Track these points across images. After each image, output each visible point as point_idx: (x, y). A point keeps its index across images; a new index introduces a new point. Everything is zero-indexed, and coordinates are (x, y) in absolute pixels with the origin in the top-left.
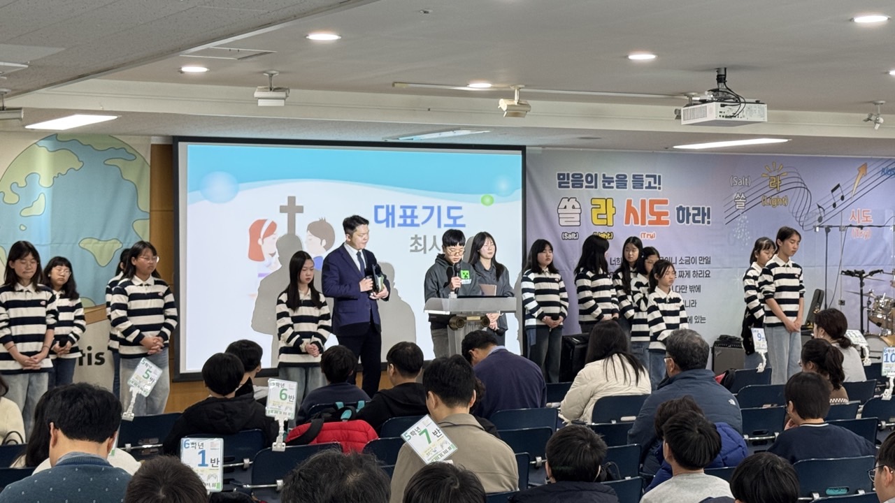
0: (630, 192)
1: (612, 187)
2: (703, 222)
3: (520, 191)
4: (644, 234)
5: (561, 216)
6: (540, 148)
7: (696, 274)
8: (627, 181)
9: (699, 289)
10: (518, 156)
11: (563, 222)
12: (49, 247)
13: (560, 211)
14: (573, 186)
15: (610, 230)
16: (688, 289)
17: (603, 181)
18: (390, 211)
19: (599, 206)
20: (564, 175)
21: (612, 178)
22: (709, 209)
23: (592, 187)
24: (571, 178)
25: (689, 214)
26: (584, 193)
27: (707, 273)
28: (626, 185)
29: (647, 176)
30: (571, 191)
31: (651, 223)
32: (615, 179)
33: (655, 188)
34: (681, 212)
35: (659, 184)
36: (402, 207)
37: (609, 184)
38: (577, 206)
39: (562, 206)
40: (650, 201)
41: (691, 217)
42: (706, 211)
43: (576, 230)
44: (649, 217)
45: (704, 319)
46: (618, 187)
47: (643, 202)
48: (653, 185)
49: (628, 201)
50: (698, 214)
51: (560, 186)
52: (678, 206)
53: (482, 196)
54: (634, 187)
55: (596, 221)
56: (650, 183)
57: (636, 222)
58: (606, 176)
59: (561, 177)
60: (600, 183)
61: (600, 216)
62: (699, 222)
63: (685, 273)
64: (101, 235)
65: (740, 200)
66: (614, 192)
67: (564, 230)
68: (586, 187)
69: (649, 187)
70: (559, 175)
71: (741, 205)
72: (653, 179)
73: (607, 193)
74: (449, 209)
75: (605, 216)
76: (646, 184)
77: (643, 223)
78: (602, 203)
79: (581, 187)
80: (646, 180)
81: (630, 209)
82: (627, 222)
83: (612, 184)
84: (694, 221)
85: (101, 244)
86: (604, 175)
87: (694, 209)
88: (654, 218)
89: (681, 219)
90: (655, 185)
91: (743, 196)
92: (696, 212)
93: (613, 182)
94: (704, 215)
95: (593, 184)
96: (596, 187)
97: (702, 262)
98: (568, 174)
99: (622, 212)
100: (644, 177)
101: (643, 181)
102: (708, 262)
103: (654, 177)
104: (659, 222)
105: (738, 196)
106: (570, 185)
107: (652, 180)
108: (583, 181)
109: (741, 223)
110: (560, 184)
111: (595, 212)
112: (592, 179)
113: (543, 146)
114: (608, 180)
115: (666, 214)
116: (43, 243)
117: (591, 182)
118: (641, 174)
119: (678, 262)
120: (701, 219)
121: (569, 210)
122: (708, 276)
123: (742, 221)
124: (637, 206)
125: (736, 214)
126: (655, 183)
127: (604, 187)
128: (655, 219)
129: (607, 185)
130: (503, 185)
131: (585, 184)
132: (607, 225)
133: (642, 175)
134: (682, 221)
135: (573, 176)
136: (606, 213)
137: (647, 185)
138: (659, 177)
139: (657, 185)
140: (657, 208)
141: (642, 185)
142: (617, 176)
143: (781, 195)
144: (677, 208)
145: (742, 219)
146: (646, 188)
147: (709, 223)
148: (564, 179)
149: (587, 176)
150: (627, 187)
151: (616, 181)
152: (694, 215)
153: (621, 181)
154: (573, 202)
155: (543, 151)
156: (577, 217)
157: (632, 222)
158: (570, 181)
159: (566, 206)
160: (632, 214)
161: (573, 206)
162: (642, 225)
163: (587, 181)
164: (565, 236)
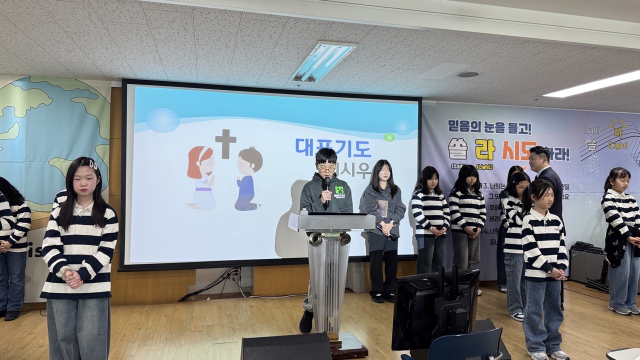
0: (506, 136)
1: (493, 132)
2: (564, 159)
3: (416, 132)
5: (451, 151)
6: (435, 102)
8: (504, 127)
10: (415, 105)
11: (452, 156)
12: (24, 164)
13: (450, 148)
14: (461, 130)
15: (491, 162)
17: (485, 127)
18: (309, 143)
19: (482, 145)
20: (454, 122)
21: (493, 125)
22: (568, 150)
23: (476, 131)
24: (459, 124)
26: (470, 136)
28: (503, 130)
29: (520, 124)
30: (459, 134)
31: (523, 158)
32: (495, 126)
33: (527, 133)
35: (530, 130)
36: (319, 141)
37: (490, 129)
38: (464, 144)
39: (452, 144)
40: (522, 143)
41: (554, 155)
42: (566, 152)
44: (521, 155)
46: (497, 132)
47: (517, 143)
48: (524, 131)
49: (505, 142)
50: (560, 153)
51: (450, 130)
53: (385, 134)
54: (510, 132)
55: (479, 156)
56: (522, 129)
57: (512, 157)
58: (488, 123)
59: (452, 123)
60: (483, 129)
61: (482, 153)
62: (560, 159)
64: (68, 156)
65: (592, 144)
66: (494, 136)
67: (454, 162)
68: (472, 131)
69: (522, 132)
70: (450, 122)
71: (593, 148)
73: (488, 136)
74: (358, 143)
75: (487, 153)
76: (519, 130)
77: (517, 158)
78: (485, 143)
79: (468, 130)
80: (520, 127)
81: (507, 148)
82: (505, 157)
83: (492, 130)
84: (557, 158)
86: (486, 123)
87: (556, 149)
90: (526, 131)
91: (594, 141)
92: (558, 151)
93: (493, 128)
94: (564, 154)
95: (477, 129)
96: (480, 131)
98: (457, 121)
99: (500, 150)
100: (518, 125)
101: (517, 128)
102: (567, 188)
103: (526, 125)
105: (590, 141)
106: (459, 129)
107: (524, 127)
108: (469, 126)
109: (592, 160)
110: (450, 128)
111: (478, 149)
112: (476, 126)
113: (438, 100)
114: (489, 127)
116: (17, 161)
117: (476, 127)
118: (515, 123)
120: (562, 157)
121: (458, 147)
122: (567, 198)
123: (594, 160)
124: (512, 146)
125: (589, 154)
126: (526, 129)
127: (486, 131)
129: (488, 129)
130: (402, 126)
131: (471, 128)
132: (488, 159)
133: (517, 124)
135: (461, 122)
136: (488, 151)
137: (520, 131)
138: (530, 125)
139: (528, 131)
141: (516, 131)
142: (497, 124)
143: (623, 142)
145: (593, 158)
146: (519, 133)
147: (568, 160)
148: (454, 124)
149: (473, 123)
150: (505, 132)
151: (496, 127)
152: (557, 154)
153: (500, 128)
154: (461, 141)
155: (437, 103)
156: (464, 153)
157: (508, 159)
158: (459, 126)
159: (455, 145)
160: (508, 152)
161: (461, 144)
162: (516, 160)
163: (473, 127)
164: (453, 166)
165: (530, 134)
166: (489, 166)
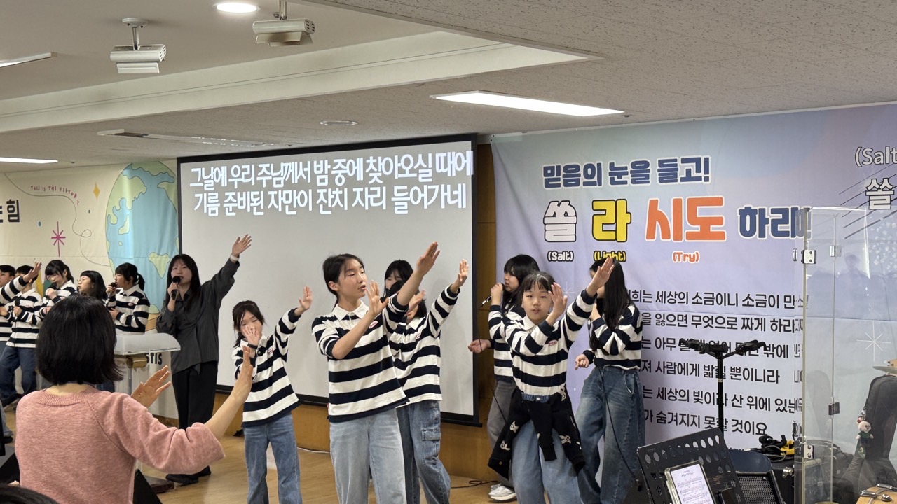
0: (655, 188)
1: (625, 182)
2: (795, 235)
4: (679, 254)
5: (547, 227)
7: (778, 325)
8: (649, 171)
11: (550, 236)
13: (547, 221)
14: (566, 184)
15: (622, 247)
17: (610, 174)
19: (604, 212)
20: (552, 168)
21: (626, 168)
23: (594, 184)
24: (562, 173)
25: (764, 221)
26: (582, 194)
28: (647, 177)
29: (684, 161)
30: (562, 192)
31: (691, 236)
32: (630, 169)
33: (699, 179)
34: (748, 217)
35: (706, 172)
37: (620, 177)
38: (571, 212)
39: (550, 213)
40: (690, 201)
41: (768, 227)
43: (569, 247)
44: (687, 227)
46: (634, 182)
47: (677, 203)
48: (694, 174)
49: (651, 201)
50: (785, 221)
51: (547, 185)
52: (743, 208)
54: (661, 180)
55: (599, 234)
56: (689, 171)
57: (666, 235)
58: (615, 166)
59: (549, 172)
60: (606, 178)
61: (606, 227)
62: (786, 234)
63: (755, 323)
64: (160, 249)
65: (880, 192)
66: (629, 190)
67: (552, 247)
68: (585, 184)
69: (688, 178)
70: (546, 169)
71: (881, 201)
72: (694, 164)
73: (617, 191)
75: (613, 227)
76: (681, 174)
77: (678, 236)
78: (611, 207)
79: (577, 184)
80: (683, 167)
81: (653, 215)
82: (651, 235)
83: (624, 178)
84: (775, 232)
85: (159, 258)
86: (612, 165)
87: (774, 211)
88: (697, 229)
89: (748, 229)
90: (698, 175)
91: (886, 183)
92: (780, 216)
93: (627, 173)
94: (796, 221)
95: (595, 179)
96: (600, 184)
98: (559, 167)
99: (641, 219)
100: (679, 162)
101: (677, 170)
103: (697, 161)
104: (705, 234)
105: (876, 184)
106: (562, 182)
107: (692, 166)
108: (579, 175)
110: (547, 181)
111: (598, 221)
112: (593, 173)
113: (523, 131)
114: (618, 172)
115: (719, 221)
116: (131, 257)
117: (592, 176)
118: (675, 158)
119: (740, 303)
120: (790, 230)
121: (560, 218)
123: (885, 233)
124: (667, 211)
125: (872, 218)
126: (698, 170)
127: (613, 182)
128: (700, 230)
129: (616, 179)
131: (583, 179)
132: (616, 240)
133: (676, 160)
134: (751, 233)
135: (565, 168)
136: (616, 222)
137: (685, 176)
138: (706, 160)
139: (702, 174)
140: (702, 212)
141: (676, 175)
142: (633, 165)
144: (741, 212)
145: (885, 228)
146: (682, 180)
148: (552, 174)
149: (586, 167)
150: (650, 180)
151: (631, 172)
152: (775, 223)
153: (640, 172)
154: (565, 206)
155: (523, 136)
156: (571, 229)
157: (659, 235)
158: (561, 177)
159: (555, 213)
160: (657, 223)
161: (566, 212)
162: (674, 240)
163: (586, 176)
164: (551, 256)
165: (707, 179)
166: (620, 255)
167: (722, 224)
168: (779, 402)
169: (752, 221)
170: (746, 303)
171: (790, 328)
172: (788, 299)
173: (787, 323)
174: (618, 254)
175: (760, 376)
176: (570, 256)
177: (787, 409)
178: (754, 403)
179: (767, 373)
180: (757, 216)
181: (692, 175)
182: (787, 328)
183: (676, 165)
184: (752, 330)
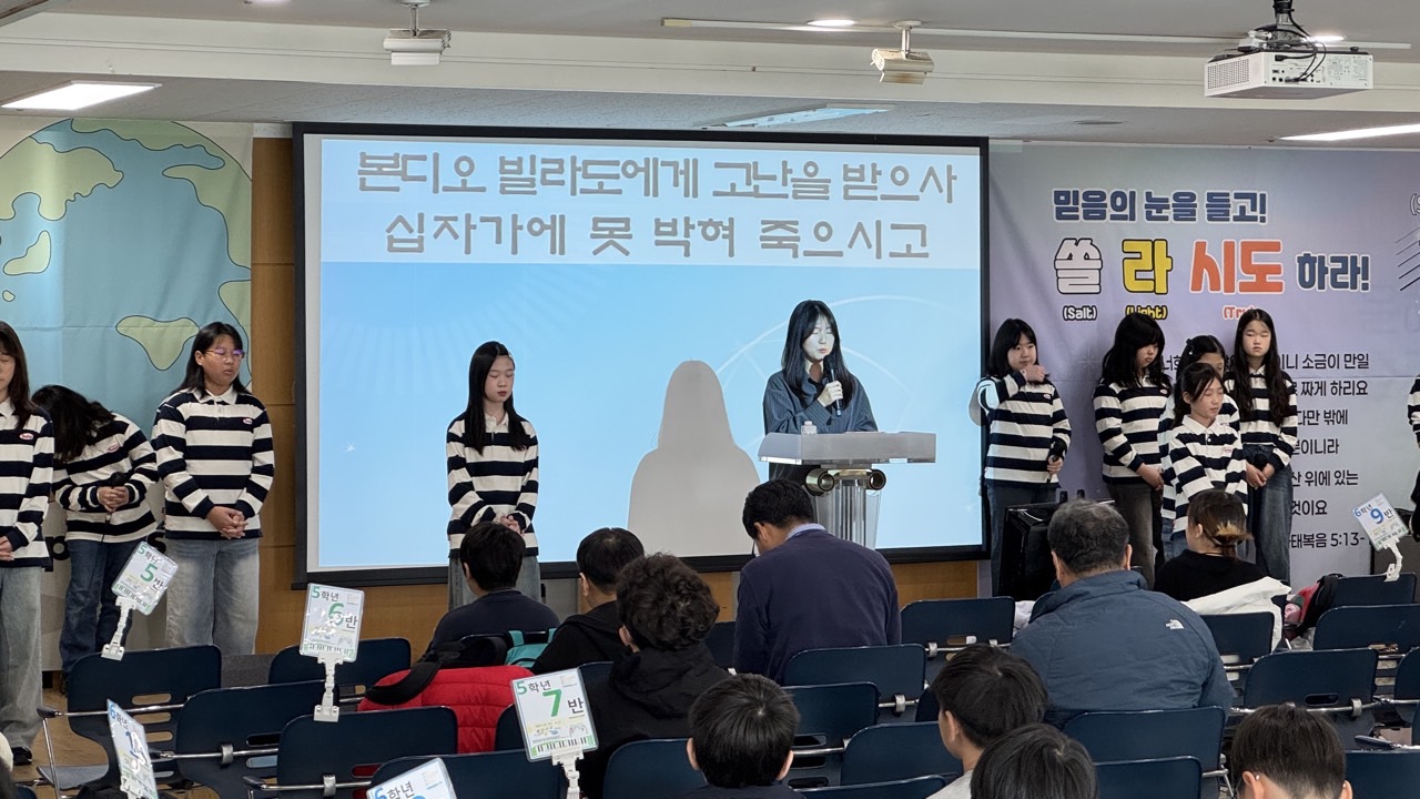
0: (1202, 227)
1: (1166, 218)
2: (1354, 287)
4: (1231, 309)
5: (1060, 274)
6: (1020, 142)
7: (1338, 388)
8: (1195, 206)
9: (1343, 417)
10: (971, 157)
11: (1065, 286)
12: (60, 332)
13: (1059, 265)
14: (1086, 217)
15: (1161, 300)
16: (1321, 417)
17: (1147, 206)
19: (1138, 256)
20: (1067, 194)
21: (1167, 200)
22: (1365, 260)
23: (1125, 218)
24: (1081, 201)
25: (1323, 271)
26: (1108, 231)
27: (1362, 385)
28: (1193, 213)
29: (1238, 196)
30: (1082, 226)
32: (1171, 202)
33: (1254, 219)
34: (1307, 265)
35: (1263, 211)
37: (1159, 211)
38: (1094, 254)
39: (1064, 254)
40: (1244, 245)
41: (1328, 277)
42: (1360, 265)
43: (1091, 300)
44: (1242, 277)
45: (1355, 476)
46: (1176, 218)
47: (1229, 247)
48: (1249, 213)
49: (1198, 243)
50: (1343, 271)
51: (1059, 217)
52: (1302, 255)
54: (1210, 218)
55: (1132, 285)
56: (1243, 209)
57: (1215, 286)
58: (1154, 196)
59: (1062, 198)
60: (1141, 210)
61: (1139, 275)
62: (1345, 285)
63: (1315, 386)
64: (160, 308)
66: (1170, 228)
67: (1068, 301)
68: (1113, 217)
69: (1242, 217)
70: (1058, 194)
72: (1249, 201)
73: (1154, 229)
75: (1151, 275)
76: (1234, 212)
77: (1229, 288)
78: (1146, 248)
79: (1103, 217)
80: (1235, 204)
82: (1197, 285)
83: (1165, 213)
84: (1335, 284)
85: (157, 328)
86: (1149, 195)
87: (1334, 260)
88: (1253, 278)
89: (1307, 280)
90: (1253, 214)
92: (1339, 265)
93: (1168, 207)
94: (1355, 271)
95: (1127, 212)
96: (1132, 218)
97: (1349, 365)
98: (1076, 193)
99: (1186, 267)
100: (1231, 197)
101: (1229, 206)
102: (1364, 365)
103: (1252, 197)
104: (1261, 285)
106: (1080, 213)
107: (1247, 203)
108: (1105, 205)
110: (1059, 211)
111: (1131, 266)
112: (1124, 204)
113: (1026, 139)
114: (1156, 205)
115: (1276, 270)
116: (47, 326)
117: (1123, 208)
118: (1225, 191)
119: (1301, 365)
120: (1349, 281)
121: (1078, 261)
122: (1362, 392)
124: (1216, 255)
126: (1254, 209)
127: (1149, 217)
128: (1254, 280)
129: (1154, 213)
131: (1110, 211)
132: (1154, 291)
133: (1228, 195)
134: (1310, 284)
135: (1086, 195)
136: (1154, 269)
137: (1238, 214)
138: (1263, 196)
139: (1257, 213)
140: (1257, 258)
141: (1227, 213)
142: (1176, 197)
144: (1300, 259)
146: (1236, 219)
147: (1365, 287)
148: (1067, 202)
149: (1114, 197)
150: (1197, 217)
151: (1174, 205)
152: (1335, 272)
153: (1185, 207)
154: (1085, 246)
155: (1024, 146)
156: (1094, 277)
157: (1206, 286)
158: (1080, 206)
159: (1071, 255)
160: (1205, 271)
161: (1086, 254)
162: (1226, 291)
163: (1115, 207)
164: (1068, 314)
165: (1263, 220)
166: (1158, 310)
167: (1280, 273)
168: (1338, 474)
169: (1312, 270)
170: (1306, 365)
171: (1350, 390)
172: (1348, 358)
173: (1347, 385)
174: (1154, 310)
175: (1320, 448)
176: (1092, 313)
177: (1345, 481)
178: (1313, 479)
179: (1328, 443)
180: (1317, 264)
181: (1247, 214)
182: (1347, 391)
183: (1228, 200)
184: (1311, 394)
